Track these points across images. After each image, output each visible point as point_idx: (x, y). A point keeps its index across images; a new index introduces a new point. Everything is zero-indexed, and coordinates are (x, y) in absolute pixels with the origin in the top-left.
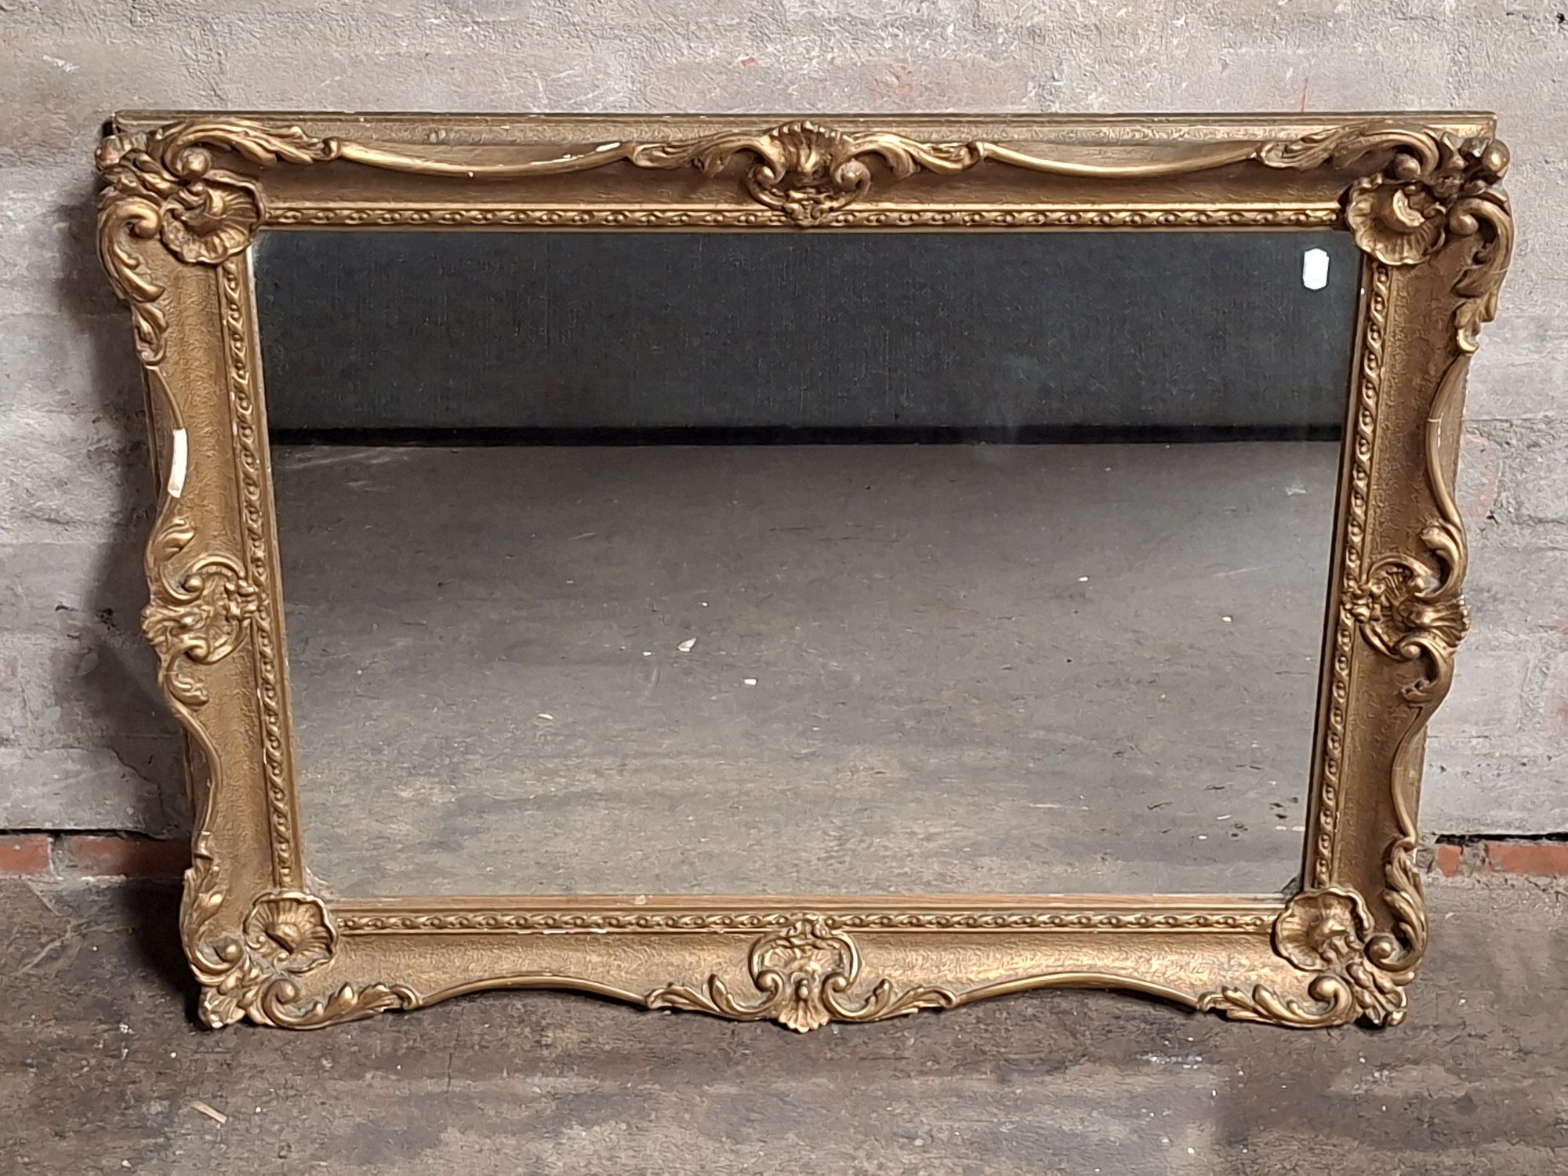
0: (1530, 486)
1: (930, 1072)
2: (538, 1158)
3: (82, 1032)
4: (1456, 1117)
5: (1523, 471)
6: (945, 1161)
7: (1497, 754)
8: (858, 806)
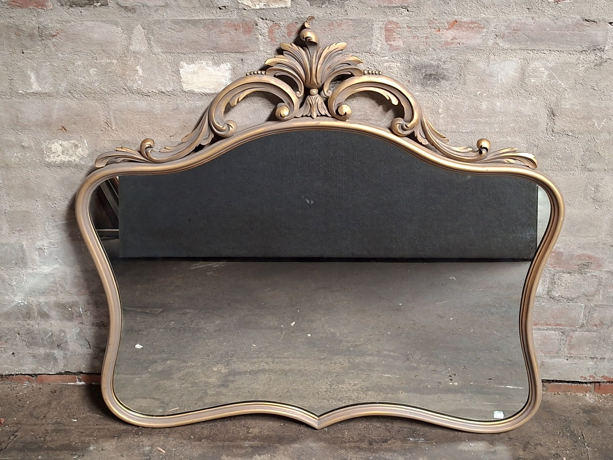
1: (351, 442)
3: (130, 427)
4: (492, 457)
8: (336, 374)
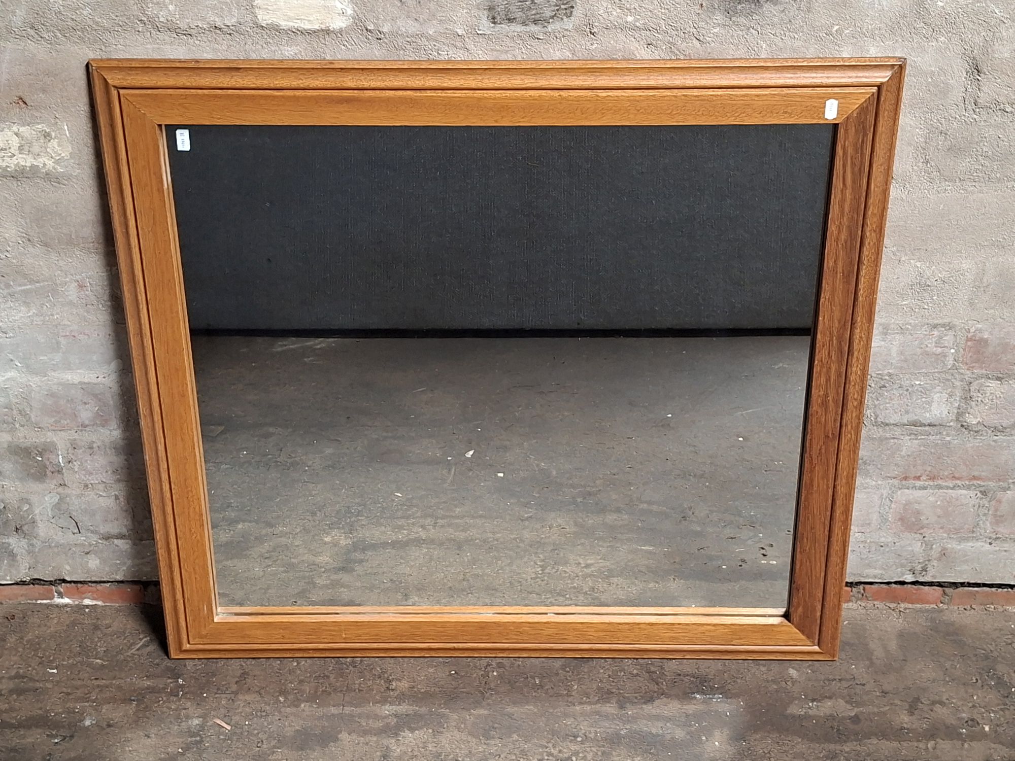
0: (881, 407)
1: (585, 703)
2: (387, 747)
3: (160, 683)
4: (851, 726)
5: (878, 400)
6: (593, 749)
7: (868, 541)
8: (552, 547)
